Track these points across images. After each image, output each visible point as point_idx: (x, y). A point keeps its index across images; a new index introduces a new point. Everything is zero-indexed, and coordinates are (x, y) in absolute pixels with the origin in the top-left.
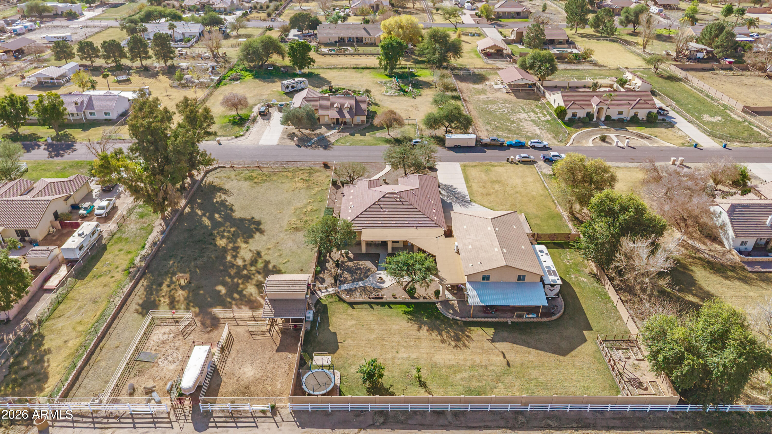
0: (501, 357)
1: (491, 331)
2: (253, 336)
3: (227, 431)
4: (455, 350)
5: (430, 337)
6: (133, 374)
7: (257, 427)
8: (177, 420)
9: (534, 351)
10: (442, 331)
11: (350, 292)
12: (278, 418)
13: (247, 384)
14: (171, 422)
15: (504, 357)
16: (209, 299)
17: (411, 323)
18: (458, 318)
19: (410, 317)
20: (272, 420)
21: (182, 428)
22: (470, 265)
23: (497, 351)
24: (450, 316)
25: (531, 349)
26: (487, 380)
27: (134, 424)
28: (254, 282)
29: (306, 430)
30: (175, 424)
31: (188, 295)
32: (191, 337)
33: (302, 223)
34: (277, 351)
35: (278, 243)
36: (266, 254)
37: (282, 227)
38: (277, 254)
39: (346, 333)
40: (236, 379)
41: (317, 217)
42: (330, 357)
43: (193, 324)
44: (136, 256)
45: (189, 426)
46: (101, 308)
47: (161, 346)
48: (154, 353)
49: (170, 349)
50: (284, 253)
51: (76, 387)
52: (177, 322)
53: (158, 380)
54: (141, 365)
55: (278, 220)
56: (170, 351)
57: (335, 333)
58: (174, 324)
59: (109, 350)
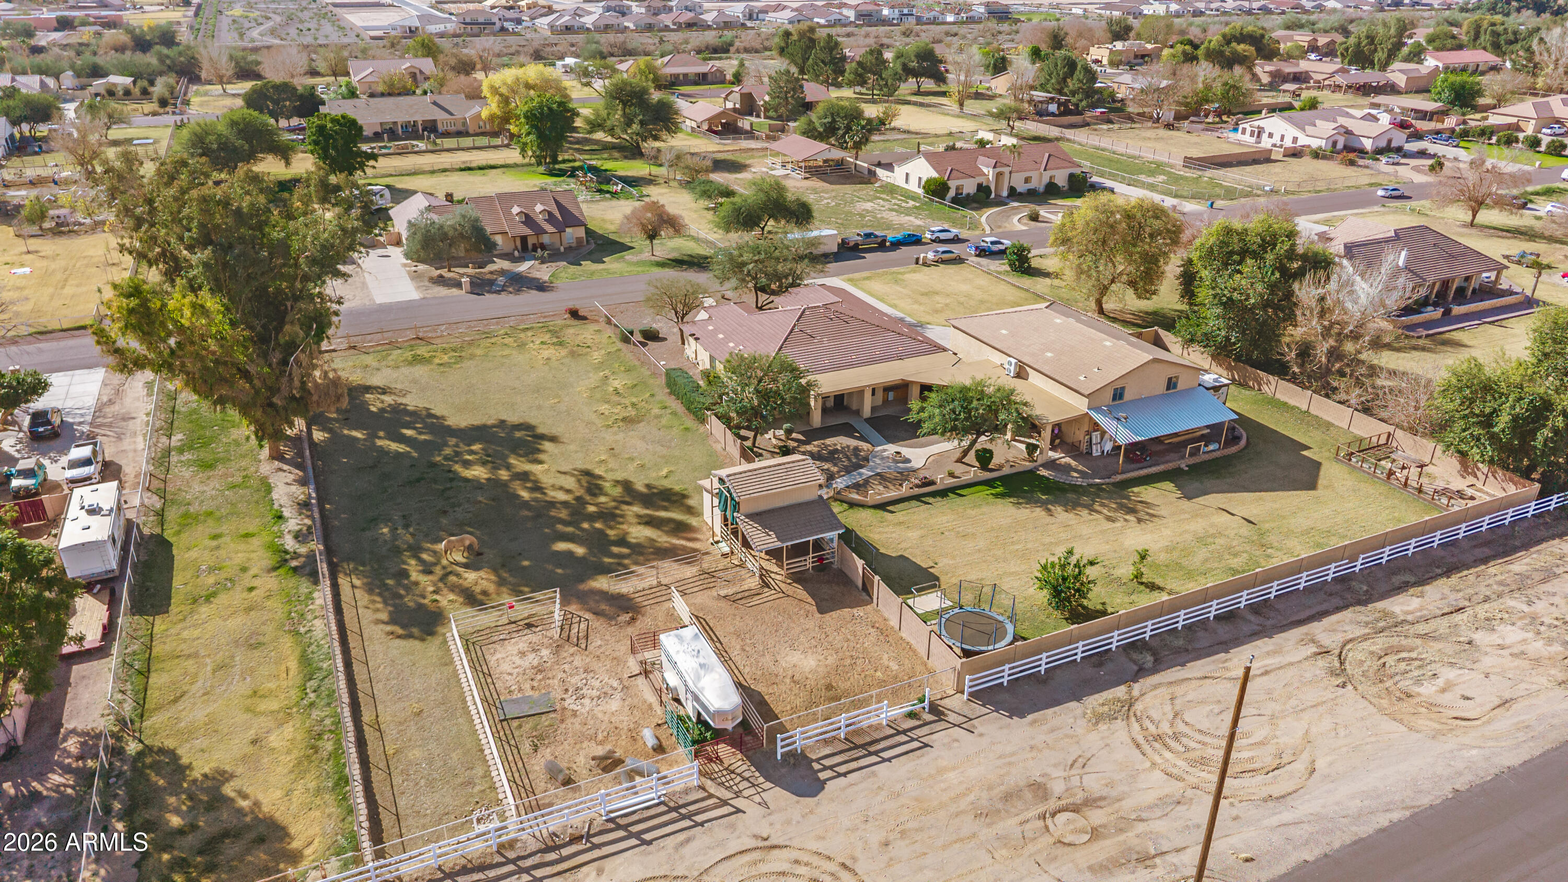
0: (1227, 515)
1: (1169, 486)
2: (740, 602)
3: (874, 774)
4: (1145, 526)
5: (1082, 519)
7: (926, 745)
8: (738, 794)
10: (1091, 505)
11: (858, 488)
12: (953, 718)
13: (822, 681)
14: (724, 803)
15: (1231, 514)
16: (559, 571)
17: (1026, 508)
18: (1097, 481)
19: (1012, 500)
20: (944, 724)
21: (764, 804)
22: (1082, 378)
23: (1210, 509)
24: (1081, 482)
26: (1246, 552)
27: (637, 835)
28: (635, 520)
29: (1030, 717)
30: (740, 803)
31: (499, 576)
32: (596, 642)
33: (629, 409)
34: (823, 612)
35: (612, 449)
36: (607, 471)
37: (590, 423)
38: (632, 466)
39: (924, 551)
40: (788, 680)
41: (653, 395)
42: (939, 594)
43: (576, 620)
44: (279, 537)
45: (776, 794)
46: (288, 653)
47: (539, 676)
48: (535, 694)
49: (570, 675)
50: (646, 461)
51: (388, 820)
52: (529, 626)
53: (606, 738)
54: (528, 726)
55: (569, 414)
56: (574, 679)
57: (902, 557)
58: (527, 632)
59: (401, 723)
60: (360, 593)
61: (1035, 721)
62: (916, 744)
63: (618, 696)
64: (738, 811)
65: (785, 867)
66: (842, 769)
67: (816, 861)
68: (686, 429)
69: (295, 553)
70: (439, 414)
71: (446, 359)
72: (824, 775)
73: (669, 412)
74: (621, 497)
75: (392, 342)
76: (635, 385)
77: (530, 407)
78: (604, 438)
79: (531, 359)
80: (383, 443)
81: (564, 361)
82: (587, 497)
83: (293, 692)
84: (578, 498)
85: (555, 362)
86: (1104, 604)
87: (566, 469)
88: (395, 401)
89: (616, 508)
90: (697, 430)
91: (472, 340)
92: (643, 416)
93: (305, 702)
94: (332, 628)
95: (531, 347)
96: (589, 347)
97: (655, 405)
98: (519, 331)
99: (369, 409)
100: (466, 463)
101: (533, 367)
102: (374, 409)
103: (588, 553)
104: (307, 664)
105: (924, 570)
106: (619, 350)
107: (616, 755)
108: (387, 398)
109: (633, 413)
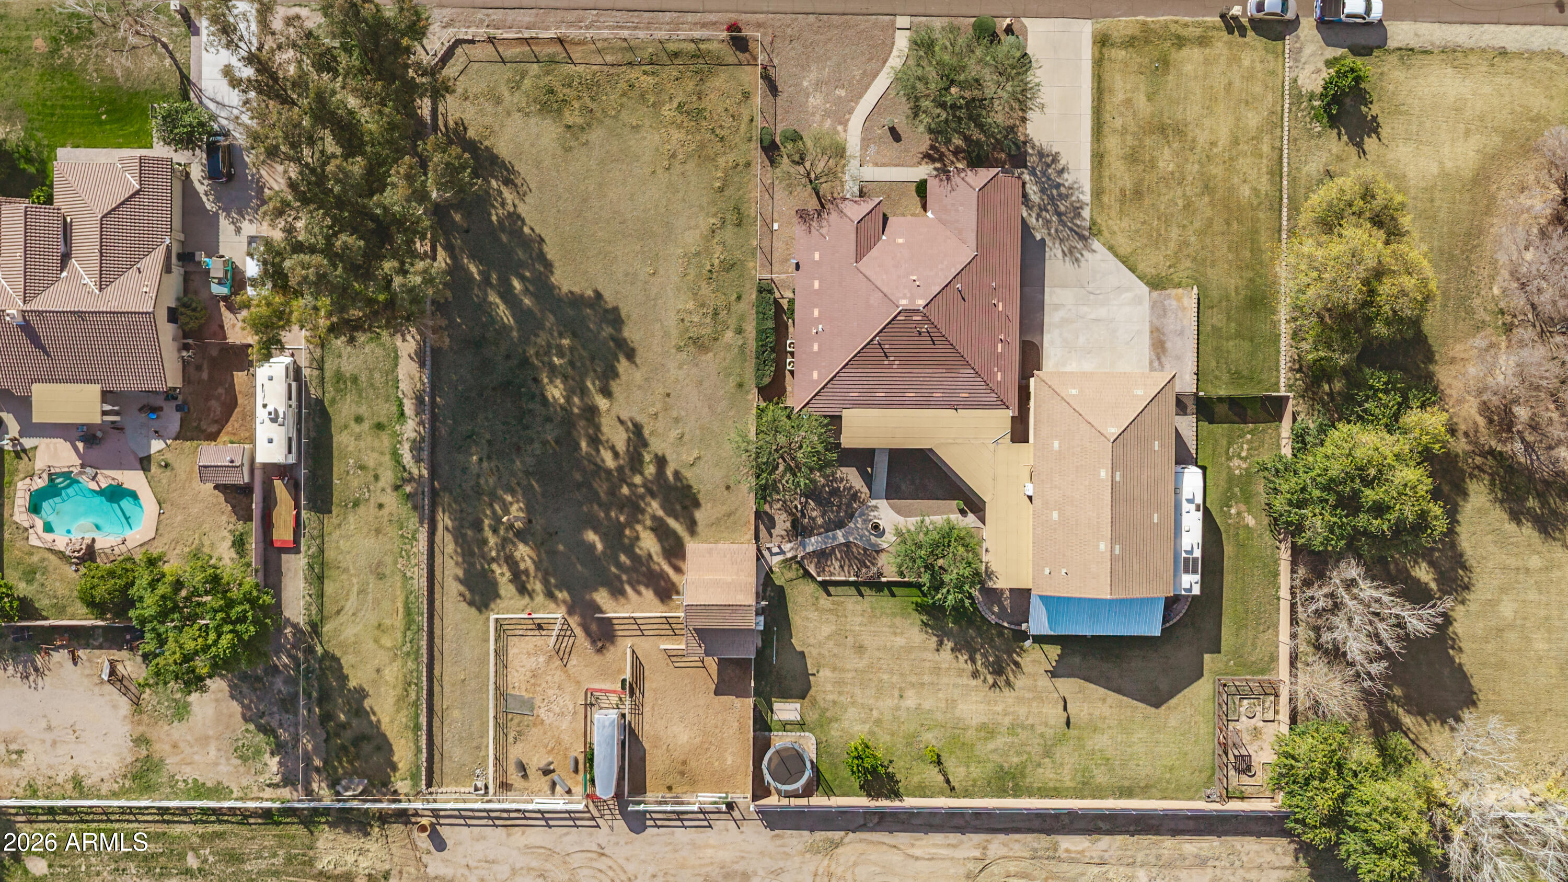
0: (1060, 707)
1: (1054, 651)
2: (674, 659)
3: (673, 833)
4: (991, 694)
5: (955, 664)
6: (511, 738)
7: (710, 826)
8: (602, 816)
9: (1113, 697)
10: (975, 651)
11: (822, 556)
12: (736, 814)
13: (682, 757)
14: (593, 819)
15: (1065, 709)
16: (579, 568)
17: (927, 632)
18: (1006, 624)
19: (924, 618)
20: (728, 816)
21: (611, 828)
22: (1047, 571)
23: (1056, 695)
24: (993, 619)
25: (1110, 693)
26: (1029, 753)
27: (546, 820)
28: (649, 523)
29: (777, 832)
30: (600, 821)
31: (540, 557)
32: (573, 661)
33: (708, 320)
34: (716, 693)
35: (668, 395)
36: (652, 433)
37: (666, 334)
38: (674, 434)
39: (820, 654)
40: (665, 747)
41: (739, 298)
42: (798, 706)
43: (569, 633)
44: (400, 443)
45: (620, 824)
46: (399, 593)
47: (532, 681)
48: (526, 695)
49: (550, 688)
50: (687, 430)
51: (437, 757)
52: (540, 627)
53: (553, 749)
54: (516, 721)
55: (655, 305)
56: (550, 692)
57: (802, 653)
58: (537, 632)
59: (453, 685)
60: (449, 538)
61: (777, 836)
62: (706, 823)
63: (569, 718)
64: (598, 826)
65: (603, 868)
66: (659, 823)
67: (619, 871)
68: (740, 385)
69: (410, 473)
70: (549, 257)
71: (576, 113)
72: (649, 823)
73: (740, 343)
74: (651, 482)
75: (532, 38)
76: (732, 266)
77: (627, 275)
78: (668, 371)
79: (657, 150)
80: (493, 298)
81: (687, 167)
82: (627, 471)
83: (399, 635)
84: (620, 469)
85: (677, 168)
86: (891, 762)
87: (625, 416)
88: (515, 206)
89: (642, 497)
90: (748, 392)
91: (613, 65)
92: (716, 339)
93: (405, 649)
94: (424, 582)
95: (666, 113)
96: (722, 139)
97: (733, 322)
98: (666, 58)
99: (490, 214)
100: (553, 369)
101: (654, 172)
102: (494, 218)
103: (603, 553)
104: (408, 612)
105: (807, 675)
106: (748, 165)
107: (552, 767)
108: (508, 195)
109: (709, 331)
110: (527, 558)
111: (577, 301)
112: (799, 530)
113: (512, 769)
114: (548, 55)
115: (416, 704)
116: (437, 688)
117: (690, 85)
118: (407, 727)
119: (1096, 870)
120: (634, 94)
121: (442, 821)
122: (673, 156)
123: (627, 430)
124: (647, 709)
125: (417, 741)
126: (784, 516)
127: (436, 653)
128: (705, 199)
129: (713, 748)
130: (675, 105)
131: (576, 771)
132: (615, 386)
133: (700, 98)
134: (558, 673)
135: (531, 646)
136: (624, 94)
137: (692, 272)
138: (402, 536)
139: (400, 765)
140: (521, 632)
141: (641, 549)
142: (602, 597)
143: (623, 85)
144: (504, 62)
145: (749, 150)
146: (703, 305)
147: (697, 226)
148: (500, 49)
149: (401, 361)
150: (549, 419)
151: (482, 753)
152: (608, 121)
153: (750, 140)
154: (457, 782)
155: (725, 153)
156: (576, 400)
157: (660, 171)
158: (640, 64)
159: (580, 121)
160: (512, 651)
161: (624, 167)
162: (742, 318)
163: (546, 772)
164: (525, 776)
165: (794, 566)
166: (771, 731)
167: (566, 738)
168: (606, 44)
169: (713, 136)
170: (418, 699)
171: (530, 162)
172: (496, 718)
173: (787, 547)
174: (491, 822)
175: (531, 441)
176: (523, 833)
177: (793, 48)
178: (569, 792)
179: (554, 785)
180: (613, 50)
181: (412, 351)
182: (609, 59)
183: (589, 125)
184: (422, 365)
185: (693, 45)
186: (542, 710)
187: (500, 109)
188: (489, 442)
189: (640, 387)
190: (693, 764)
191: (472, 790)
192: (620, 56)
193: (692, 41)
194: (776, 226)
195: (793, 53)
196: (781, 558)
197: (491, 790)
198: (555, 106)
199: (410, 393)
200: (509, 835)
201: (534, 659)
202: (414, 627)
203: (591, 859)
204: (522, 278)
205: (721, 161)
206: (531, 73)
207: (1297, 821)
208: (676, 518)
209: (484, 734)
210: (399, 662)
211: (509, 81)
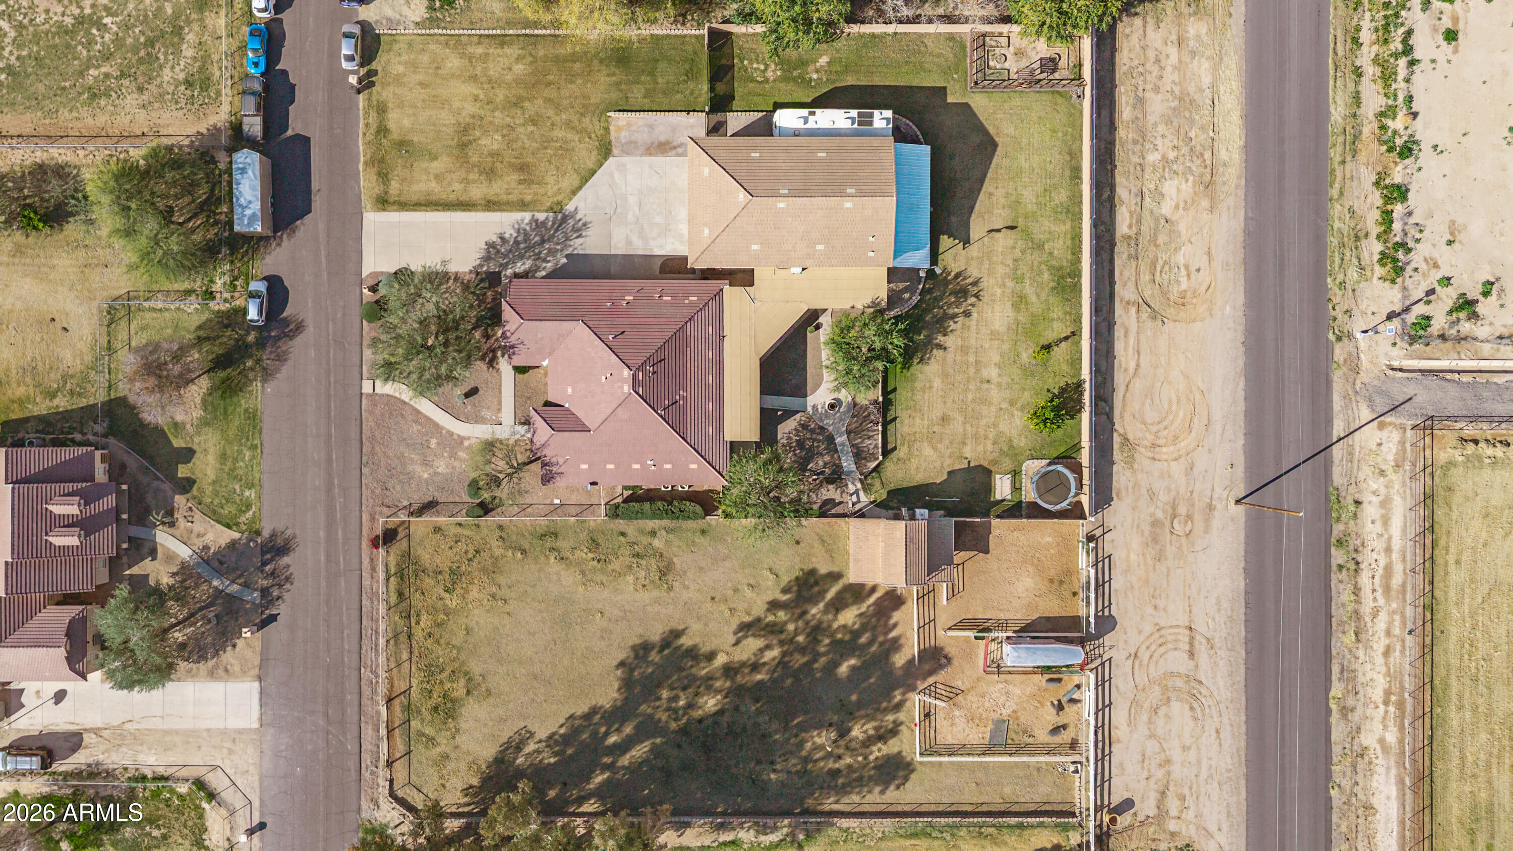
0: (997, 235)
1: (945, 241)
2: (956, 593)
3: (1116, 591)
4: (985, 299)
5: (958, 332)
6: (1031, 740)
7: (1109, 556)
8: (1101, 656)
9: (988, 186)
10: (945, 314)
11: (859, 456)
12: (1098, 533)
13: (1046, 583)
14: (1103, 664)
15: (999, 231)
16: (872, 681)
17: (929, 359)
18: (921, 287)
19: (916, 361)
20: (1100, 540)
21: (1111, 647)
22: (872, 254)
23: (986, 239)
24: (916, 298)
25: (983, 190)
26: (1040, 263)
27: (1104, 707)
28: (830, 617)
29: (1114, 495)
30: (1105, 657)
31: (862, 717)
32: (959, 684)
33: (644, 562)
34: (987, 552)
35: (713, 598)
36: (749, 614)
37: (657, 601)
38: (748, 593)
39: (950, 457)
40: (1037, 599)
41: (623, 534)
42: (998, 476)
43: (933, 689)
44: (759, 844)
45: (1108, 639)
46: (897, 844)
47: (977, 721)
48: (990, 727)
49: (983, 705)
50: (745, 581)
51: (1048, 808)
52: (927, 715)
53: (1039, 702)
54: (1014, 736)
55: (630, 612)
56: (987, 704)
57: (950, 473)
58: (932, 718)
59: (981, 793)
60: (846, 800)
61: (1118, 496)
62: (1107, 561)
63: (1011, 687)
64: (1110, 659)
65: (1148, 654)
66: (1106, 604)
67: (1151, 640)
68: (703, 532)
69: (787, 835)
70: (586, 710)
71: (455, 685)
72: (1106, 613)
73: (664, 533)
74: (793, 614)
75: (387, 727)
76: (593, 541)
77: (602, 638)
78: (691, 599)
79: (488, 611)
80: (625, 761)
81: (504, 583)
82: (783, 637)
83: (936, 843)
84: (781, 643)
85: (504, 592)
86: (1048, 391)
87: (732, 639)
88: (540, 741)
89: (807, 623)
90: (709, 525)
91: (411, 652)
92: (661, 555)
93: (948, 838)
94: (887, 822)
95: (455, 603)
96: (477, 552)
97: (645, 540)
98: (404, 604)
99: (549, 764)
100: (690, 706)
101: (508, 614)
102: (552, 760)
103: (859, 657)
104: (914, 835)
105: (969, 469)
106: (501, 527)
107: (1056, 703)
108: (531, 747)
109: (653, 561)
110: (865, 728)
111: (627, 684)
112: (836, 477)
113: (1058, 739)
114: (403, 712)
115: (999, 827)
116: (984, 808)
117: (429, 581)
118: (1020, 836)
119: (1147, 200)
120: (437, 632)
121: (1106, 803)
122: (493, 596)
123: (745, 637)
124: (1002, 616)
125: (1033, 827)
126: (824, 491)
127: (953, 809)
128: (533, 567)
129: (1037, 555)
130: (447, 595)
131: (1059, 680)
132: (705, 649)
133: (440, 572)
134: (969, 697)
135: (945, 723)
136: (437, 642)
137: (599, 577)
138: (845, 841)
139: (1056, 842)
140: (932, 732)
141: (854, 623)
142: (899, 660)
143: (430, 643)
144: (409, 753)
145: (488, 527)
146: (630, 567)
147: (558, 574)
148: (398, 755)
149: (684, 844)
150: (737, 709)
151: (1044, 766)
152: (463, 657)
153: (478, 526)
154: (1070, 789)
155: (490, 549)
156: (718, 684)
157: (507, 608)
158: (410, 628)
159: (462, 682)
160: (950, 740)
161: (504, 641)
162: (642, 532)
163: (1060, 707)
164: (1064, 727)
165: (869, 481)
166: (1021, 502)
167: (1029, 690)
168: (392, 659)
169: (475, 560)
170: (994, 826)
171: (501, 727)
172: (1011, 755)
173: (851, 488)
174: (1107, 758)
175: (756, 725)
176: (1117, 728)
177: (394, 488)
178: (1078, 686)
179: (1073, 701)
180: (397, 653)
181: (675, 834)
182: (405, 656)
183: (466, 673)
184: (688, 825)
185: (392, 579)
186: (1004, 712)
187: (453, 755)
188: (759, 762)
189: (706, 625)
190: (1053, 573)
191: (1077, 775)
192: (403, 646)
193: (388, 580)
194: (557, 501)
195: (398, 488)
196: (861, 494)
197: (1077, 758)
198: (449, 705)
199: (714, 836)
200: (1119, 741)
201: (957, 721)
202: (928, 830)
203: (1140, 665)
204: (607, 734)
205: (498, 552)
206: (420, 727)
207: (1101, 21)
208: (825, 591)
209: (1027, 765)
210: (961, 843)
211: (427, 748)
